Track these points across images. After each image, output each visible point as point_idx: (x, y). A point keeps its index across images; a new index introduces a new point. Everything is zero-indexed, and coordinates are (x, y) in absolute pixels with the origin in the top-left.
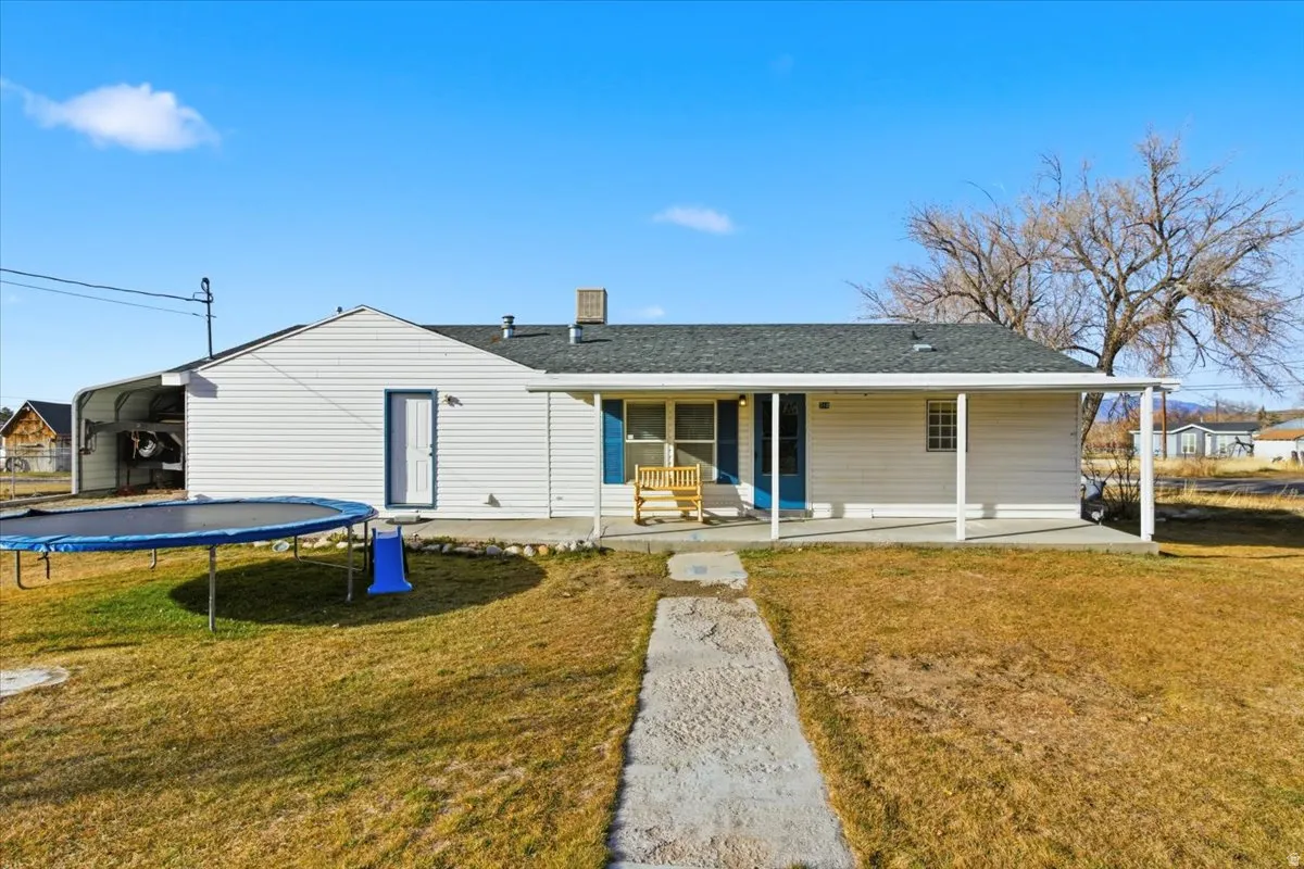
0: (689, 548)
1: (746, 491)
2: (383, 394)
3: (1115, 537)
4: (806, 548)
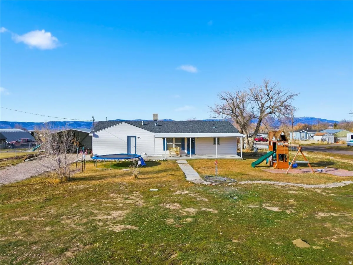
0: (179, 160)
1: (186, 151)
2: (127, 137)
3: (238, 157)
4: (195, 159)
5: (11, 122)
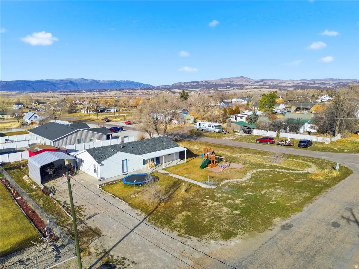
1: (155, 163)
2: (122, 161)
4: (166, 168)
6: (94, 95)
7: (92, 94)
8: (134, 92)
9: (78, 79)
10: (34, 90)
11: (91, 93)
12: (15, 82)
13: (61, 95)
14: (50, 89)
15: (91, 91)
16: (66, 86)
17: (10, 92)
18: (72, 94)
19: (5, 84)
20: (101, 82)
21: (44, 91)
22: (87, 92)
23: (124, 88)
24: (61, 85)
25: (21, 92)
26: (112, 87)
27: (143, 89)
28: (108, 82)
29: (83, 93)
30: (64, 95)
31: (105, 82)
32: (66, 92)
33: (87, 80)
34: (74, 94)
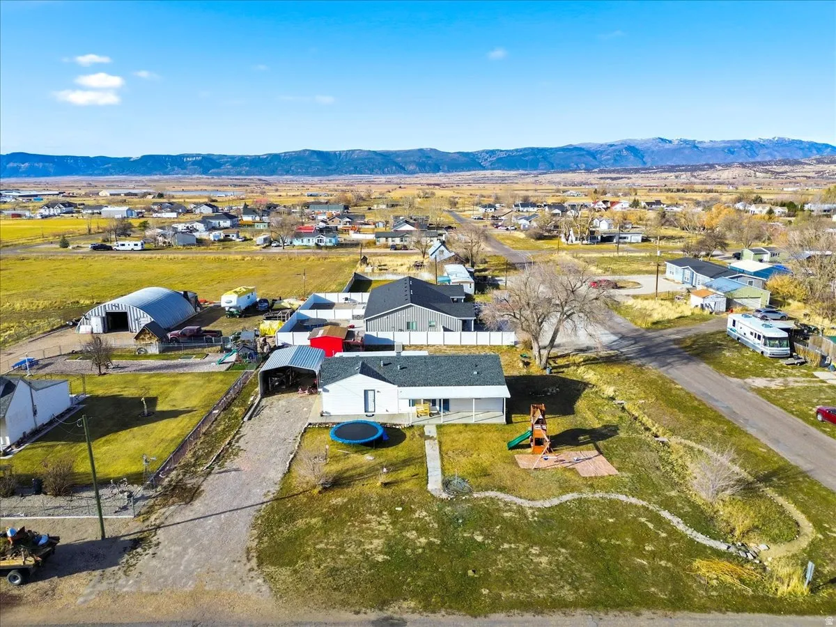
0: (428, 424)
2: (364, 391)
4: (447, 425)
5: (58, 157)
6: (676, 180)
7: (673, 177)
8: (792, 171)
9: (648, 140)
10: (553, 168)
11: (672, 174)
12: (521, 151)
13: (601, 178)
14: (584, 166)
15: (671, 169)
16: (617, 158)
17: (508, 172)
18: (626, 176)
19: (502, 155)
20: (705, 145)
21: (571, 171)
22: (661, 172)
23: (768, 158)
24: (607, 155)
25: (526, 172)
26: (732, 156)
27: (824, 163)
28: (723, 145)
29: (652, 175)
30: (608, 178)
31: (717, 145)
32: (613, 171)
33: (670, 142)
34: (630, 176)
